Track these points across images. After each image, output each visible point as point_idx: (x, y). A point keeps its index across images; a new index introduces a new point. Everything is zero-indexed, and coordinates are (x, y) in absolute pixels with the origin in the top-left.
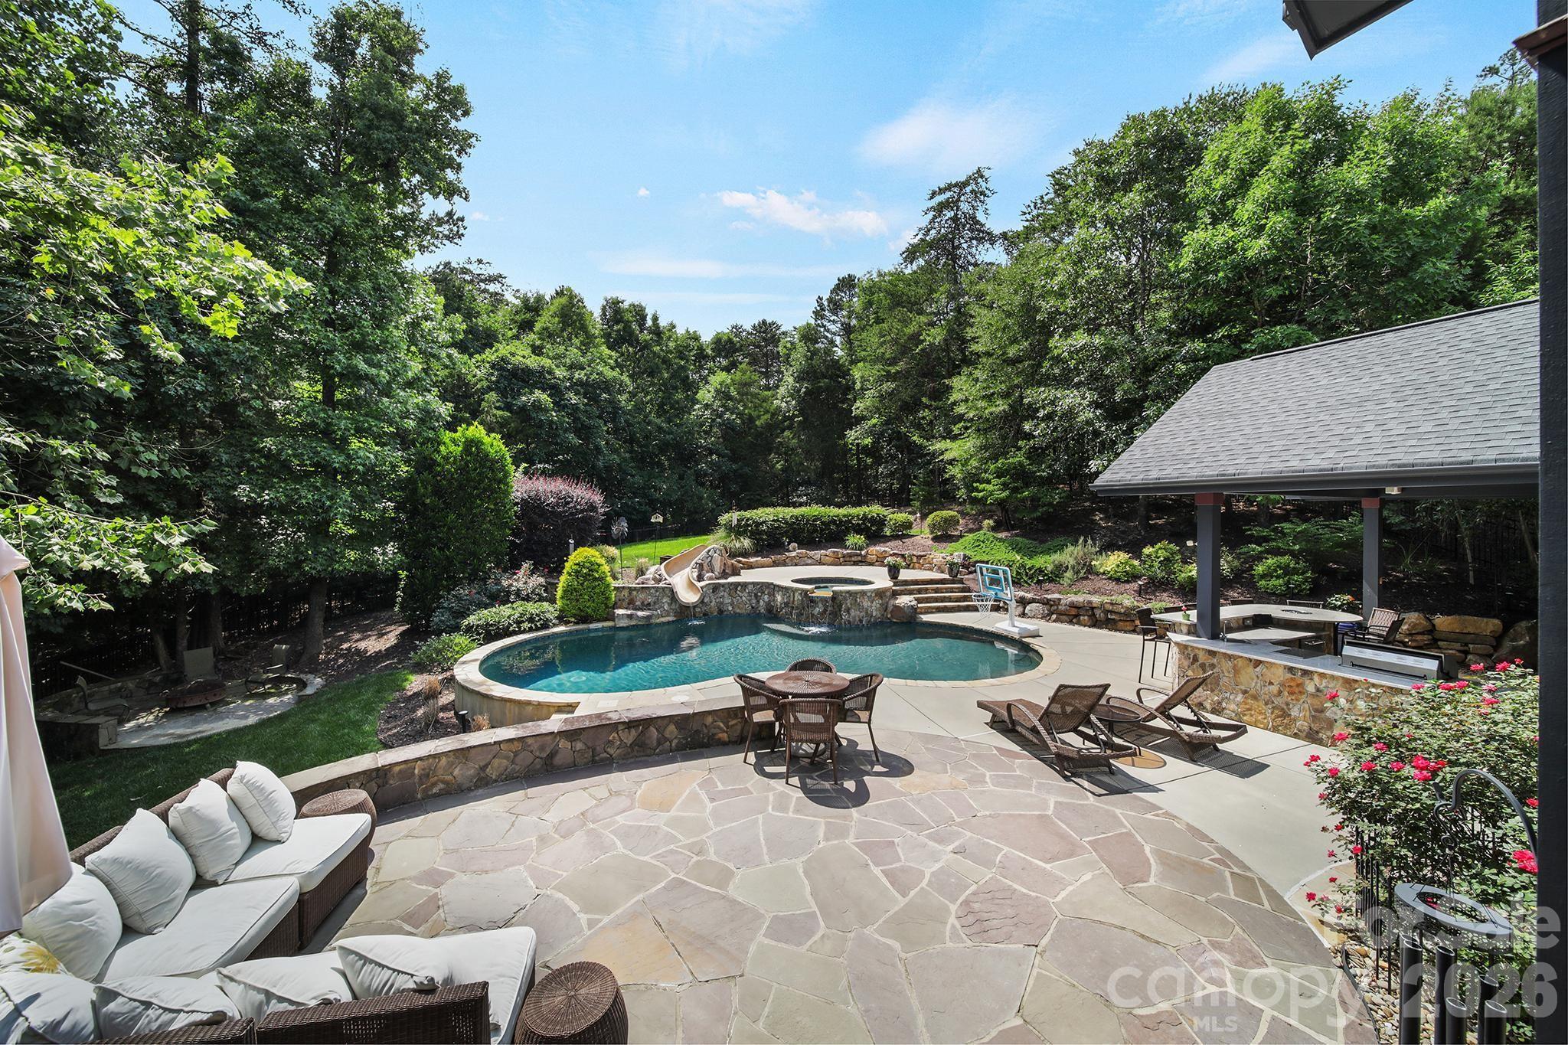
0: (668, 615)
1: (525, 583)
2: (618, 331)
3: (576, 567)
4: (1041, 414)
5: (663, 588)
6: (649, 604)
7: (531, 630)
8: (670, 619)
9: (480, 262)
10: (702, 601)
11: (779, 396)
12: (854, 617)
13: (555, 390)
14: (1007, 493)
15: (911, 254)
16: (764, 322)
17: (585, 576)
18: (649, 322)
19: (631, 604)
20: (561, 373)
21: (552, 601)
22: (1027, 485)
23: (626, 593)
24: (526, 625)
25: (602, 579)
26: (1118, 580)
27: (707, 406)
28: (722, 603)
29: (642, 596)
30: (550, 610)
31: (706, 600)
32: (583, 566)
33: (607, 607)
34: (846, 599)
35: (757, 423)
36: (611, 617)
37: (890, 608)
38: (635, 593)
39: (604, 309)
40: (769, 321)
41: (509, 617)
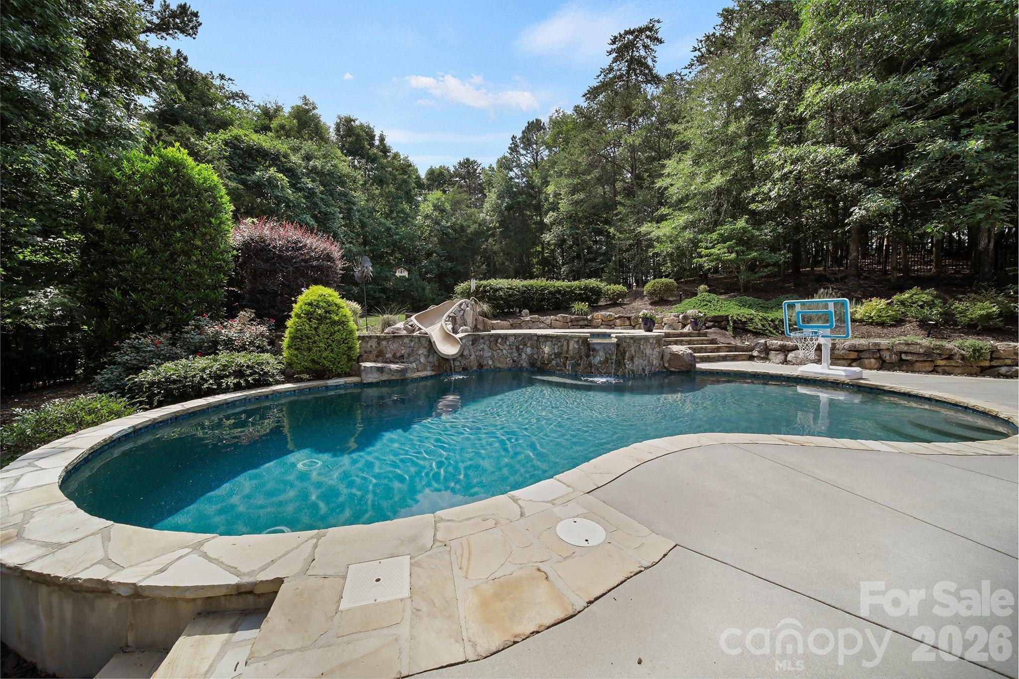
0: (425, 370)
1: (241, 331)
2: (350, 143)
3: (308, 308)
4: (777, 175)
5: (419, 338)
6: (402, 356)
7: (238, 387)
8: (429, 373)
9: (222, 77)
10: (461, 355)
11: (484, 211)
12: (638, 366)
13: (290, 172)
14: (733, 255)
15: (593, 93)
16: (468, 160)
17: (321, 319)
18: (377, 143)
19: (379, 355)
20: (295, 159)
21: (277, 352)
22: (750, 249)
23: (373, 343)
24: (232, 381)
25: (343, 323)
26: (882, 324)
27: (427, 217)
28: (481, 357)
29: (393, 346)
30: (270, 362)
31: (466, 353)
32: (318, 306)
33: (350, 359)
34: (630, 347)
35: (469, 231)
36: (358, 372)
37: (667, 358)
38: (384, 343)
39: (338, 125)
40: (472, 159)
41: (203, 370)
